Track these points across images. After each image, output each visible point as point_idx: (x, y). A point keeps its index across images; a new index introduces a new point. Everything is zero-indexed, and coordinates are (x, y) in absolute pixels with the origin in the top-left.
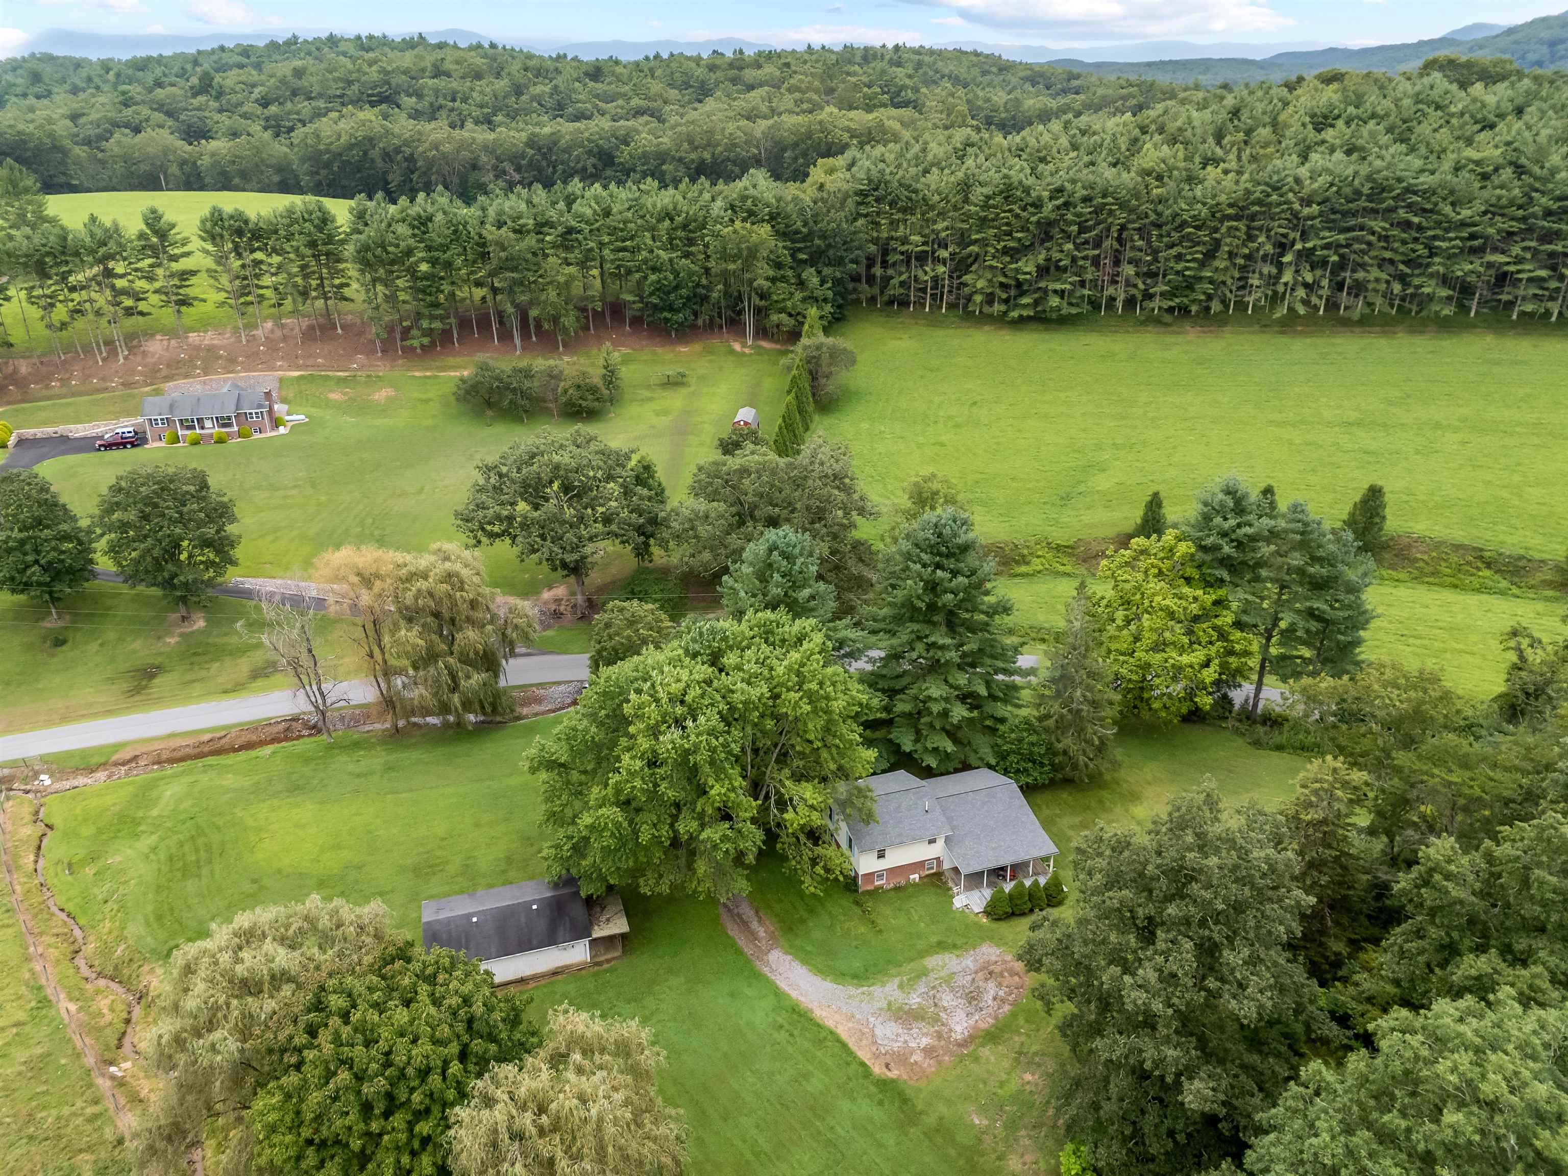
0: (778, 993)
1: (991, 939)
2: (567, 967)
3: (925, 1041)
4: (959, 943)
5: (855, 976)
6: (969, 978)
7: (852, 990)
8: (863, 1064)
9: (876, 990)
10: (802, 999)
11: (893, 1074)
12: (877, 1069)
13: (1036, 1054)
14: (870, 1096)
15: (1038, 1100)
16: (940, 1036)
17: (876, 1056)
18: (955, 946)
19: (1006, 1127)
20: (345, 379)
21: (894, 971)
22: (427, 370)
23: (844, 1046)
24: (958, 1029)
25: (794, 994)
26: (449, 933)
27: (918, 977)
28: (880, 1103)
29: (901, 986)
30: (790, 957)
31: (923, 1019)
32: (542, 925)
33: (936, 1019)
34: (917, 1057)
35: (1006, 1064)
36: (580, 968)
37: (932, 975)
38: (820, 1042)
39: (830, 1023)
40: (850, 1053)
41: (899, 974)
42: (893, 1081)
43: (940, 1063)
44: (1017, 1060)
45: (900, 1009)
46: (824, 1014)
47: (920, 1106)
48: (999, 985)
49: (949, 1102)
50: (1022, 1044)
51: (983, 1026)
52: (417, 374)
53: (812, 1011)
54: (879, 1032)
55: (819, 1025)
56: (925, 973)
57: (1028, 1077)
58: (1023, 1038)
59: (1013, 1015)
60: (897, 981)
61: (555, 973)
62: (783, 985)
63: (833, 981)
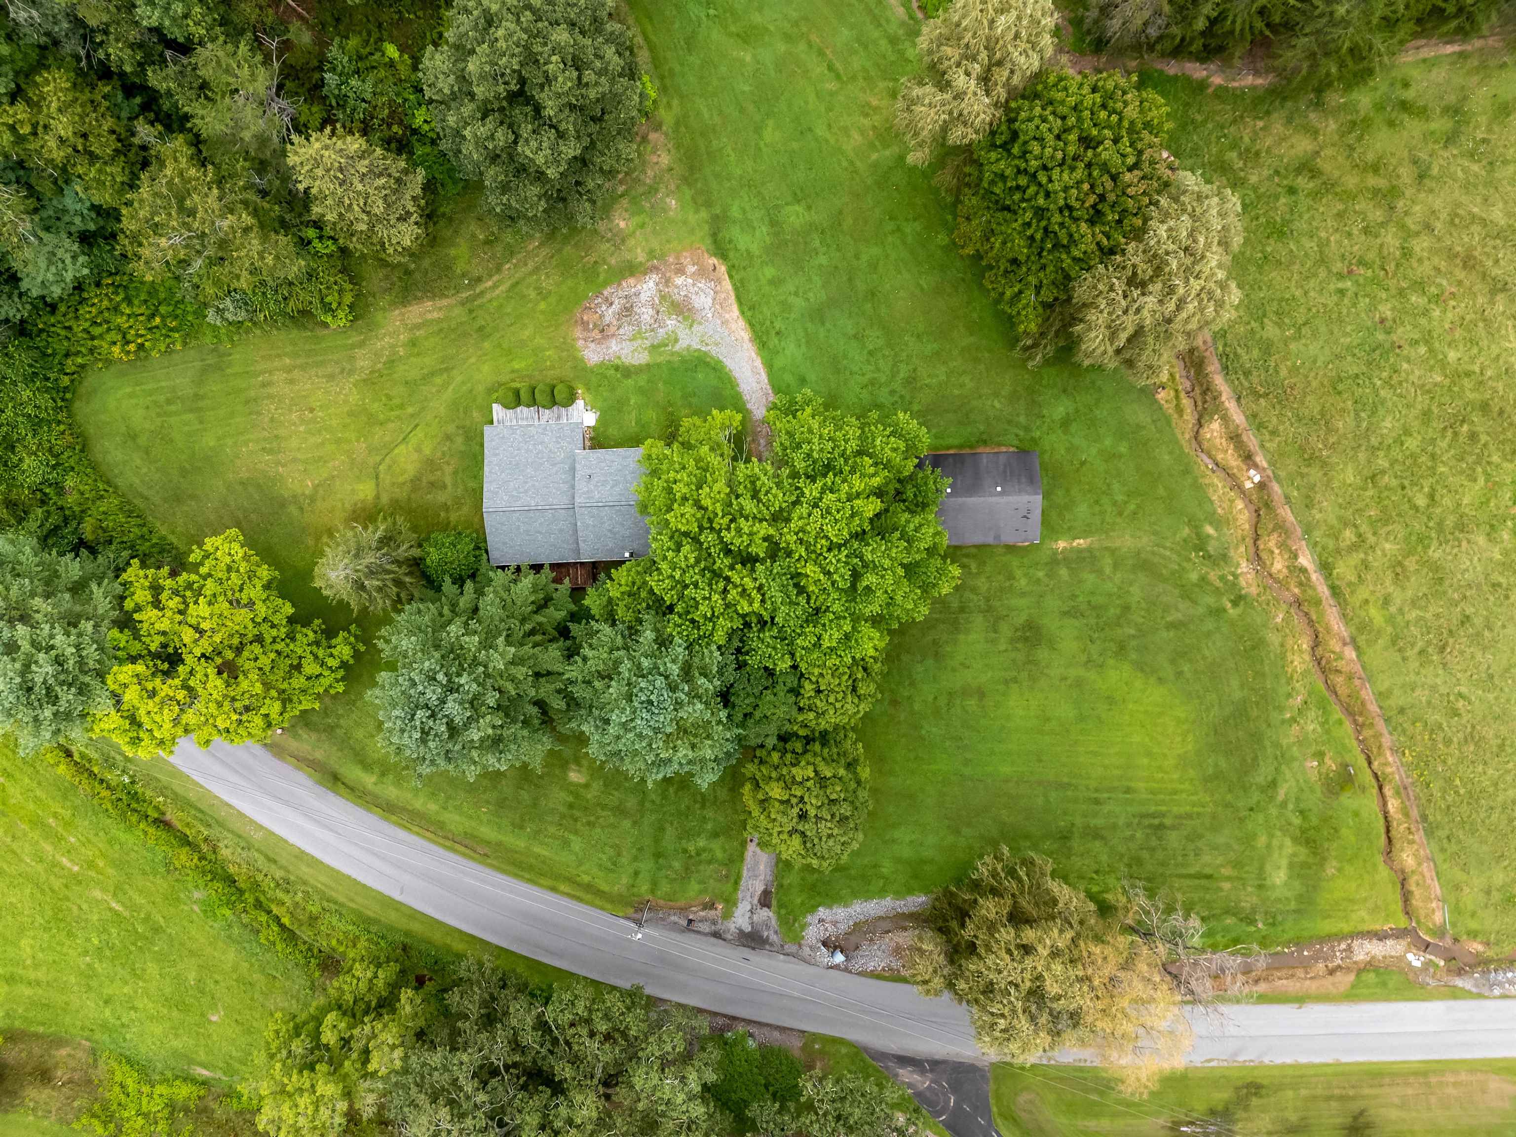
0: (769, 366)
1: (584, 369)
3: (679, 281)
4: (612, 372)
5: (707, 364)
6: (621, 331)
7: (713, 350)
8: (731, 277)
9: (695, 346)
10: (753, 355)
11: (713, 261)
12: (722, 269)
13: (608, 241)
14: (737, 250)
15: (625, 202)
16: (667, 282)
17: (719, 281)
18: (617, 368)
19: (657, 191)
21: (676, 359)
23: (739, 298)
24: (651, 284)
25: (758, 363)
26: (1019, 482)
27: (659, 346)
28: (730, 241)
29: (676, 340)
30: (749, 406)
31: (672, 303)
33: (663, 298)
34: (691, 269)
35: (631, 242)
37: (648, 343)
38: (752, 308)
39: (742, 323)
40: (736, 289)
41: (673, 354)
42: (715, 255)
43: (678, 258)
44: (623, 241)
45: (685, 319)
46: (743, 333)
47: (706, 227)
48: (602, 316)
49: (685, 223)
50: (612, 255)
51: (632, 281)
53: (751, 340)
54: (710, 301)
55: (751, 325)
56: (654, 348)
57: (622, 224)
58: (609, 259)
59: (606, 284)
60: (677, 348)
62: (764, 377)
63: (723, 367)
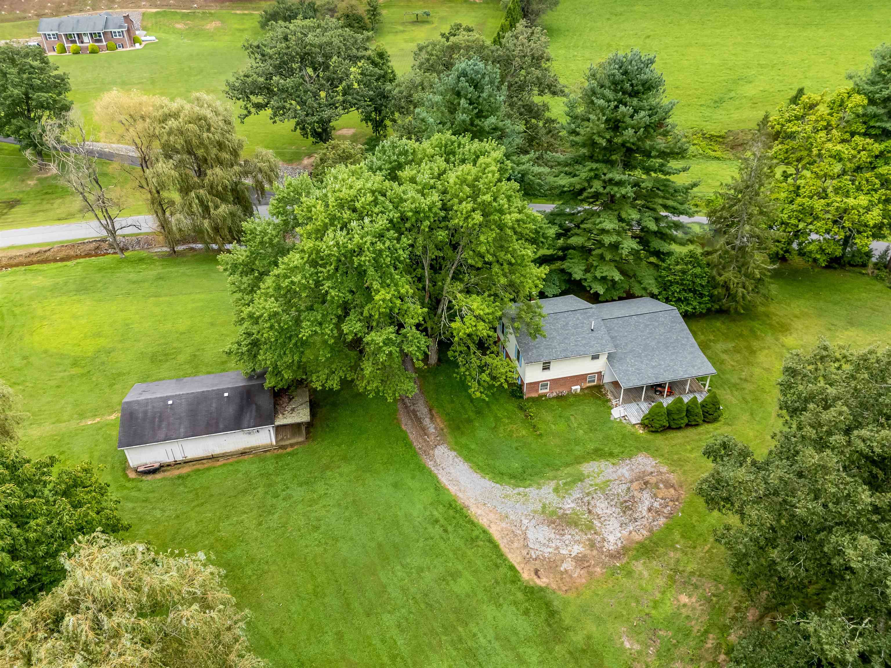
0: (438, 487)
1: (647, 449)
2: (256, 448)
3: (577, 549)
4: (616, 451)
5: (512, 476)
6: (624, 487)
7: (509, 490)
8: (512, 568)
9: (532, 491)
10: (460, 495)
11: (542, 582)
12: (526, 575)
13: (692, 573)
14: (515, 603)
15: (697, 627)
16: (592, 545)
17: (527, 560)
18: (611, 455)
19: (659, 656)
20: (187, 14)
21: (551, 474)
22: (246, 9)
23: (496, 547)
24: (612, 538)
25: (453, 489)
26: (145, 413)
27: (574, 482)
28: (526, 612)
29: (556, 490)
30: (454, 454)
31: (576, 525)
32: (231, 410)
33: (590, 527)
34: (568, 565)
35: (660, 581)
36: (267, 449)
37: (588, 481)
38: (472, 541)
39: (483, 522)
40: (501, 555)
41: (555, 478)
42: (541, 589)
43: (591, 574)
44: (671, 578)
45: (554, 513)
46: (479, 512)
47: (567, 622)
48: (655, 496)
49: (599, 620)
50: (678, 561)
51: (638, 537)
52: (238, 12)
53: (468, 507)
54: (530, 535)
55: (472, 523)
56: (580, 478)
57: (684, 599)
58: (679, 555)
59: (669, 529)
60: (553, 484)
61: (243, 453)
62: (444, 480)
63: (492, 479)
